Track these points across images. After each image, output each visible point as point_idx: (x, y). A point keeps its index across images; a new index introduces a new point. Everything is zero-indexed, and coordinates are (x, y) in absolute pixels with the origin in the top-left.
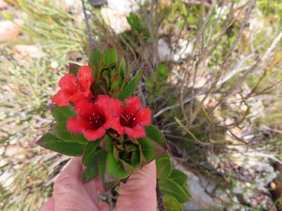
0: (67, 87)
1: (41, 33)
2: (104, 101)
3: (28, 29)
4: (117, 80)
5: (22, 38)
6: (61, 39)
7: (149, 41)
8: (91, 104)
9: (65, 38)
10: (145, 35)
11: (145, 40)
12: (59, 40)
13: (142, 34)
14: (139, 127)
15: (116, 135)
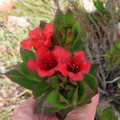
0: (34, 37)
1: (30, 8)
2: (59, 50)
3: (20, 4)
4: (70, 37)
5: (15, 10)
6: (44, 14)
7: (110, 21)
8: (49, 52)
9: (47, 13)
10: (107, 17)
11: (108, 20)
12: (42, 15)
13: (105, 16)
14: (80, 73)
15: (61, 76)
